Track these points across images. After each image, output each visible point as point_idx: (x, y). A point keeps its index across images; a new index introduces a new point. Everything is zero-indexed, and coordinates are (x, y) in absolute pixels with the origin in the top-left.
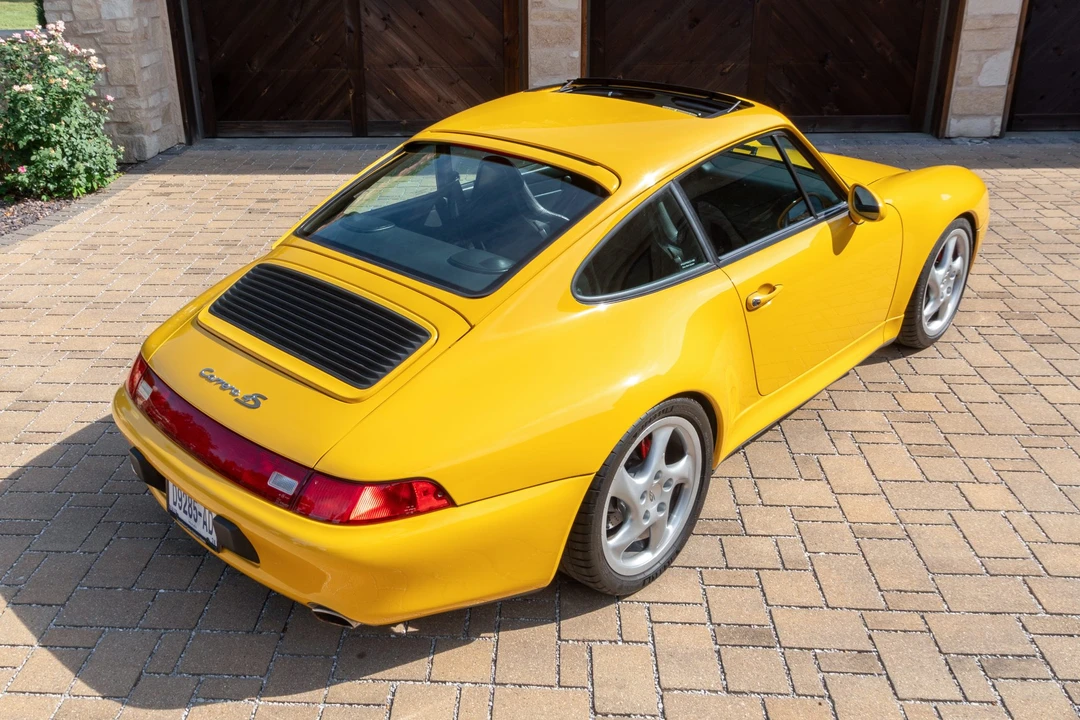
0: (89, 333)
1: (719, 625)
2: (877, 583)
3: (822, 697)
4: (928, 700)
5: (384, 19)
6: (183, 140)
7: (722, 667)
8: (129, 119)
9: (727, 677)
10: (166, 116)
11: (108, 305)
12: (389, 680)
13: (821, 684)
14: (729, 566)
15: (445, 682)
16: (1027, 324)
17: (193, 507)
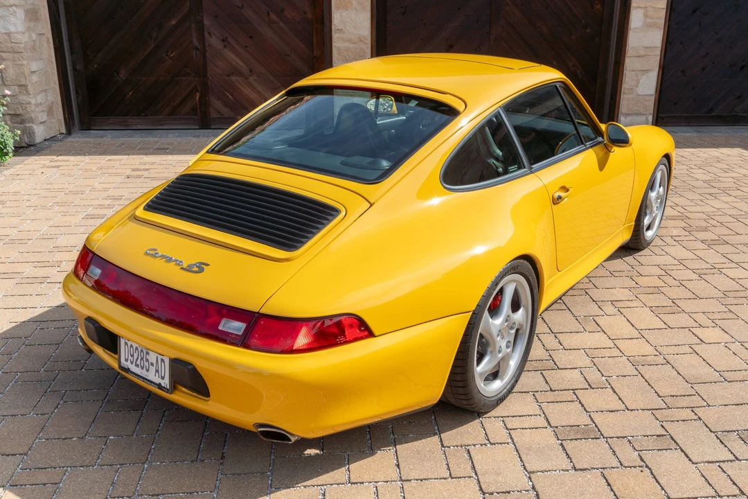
0: (10, 261)
1: (557, 427)
2: (656, 392)
3: (642, 467)
4: (712, 462)
5: (223, 40)
6: (64, 131)
7: (567, 454)
8: (21, 112)
9: (573, 460)
10: (50, 112)
11: (21, 241)
12: (318, 486)
13: (639, 459)
14: (553, 389)
15: (363, 483)
16: (703, 233)
17: (145, 360)
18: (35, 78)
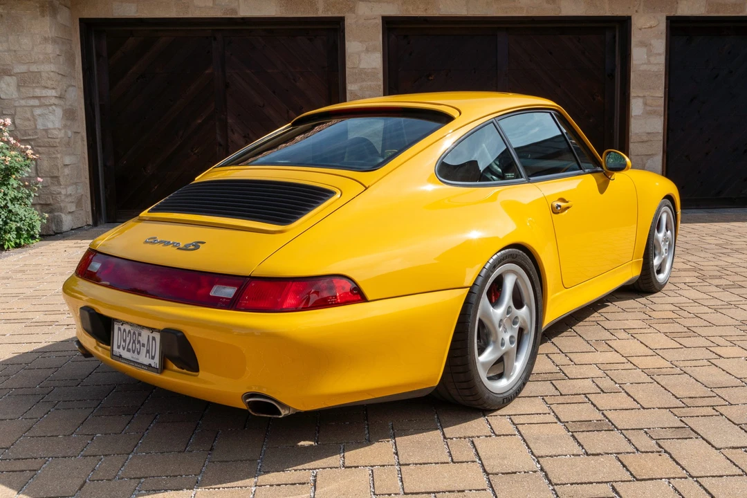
0: (21, 310)
1: (568, 422)
2: (673, 395)
3: (660, 452)
4: (738, 448)
5: (245, 137)
6: (90, 222)
7: (578, 442)
8: (51, 201)
9: (584, 447)
10: (79, 203)
11: (36, 297)
12: (309, 469)
13: (657, 447)
14: (563, 394)
15: (358, 467)
16: (717, 280)
17: (136, 342)
18: (67, 171)
